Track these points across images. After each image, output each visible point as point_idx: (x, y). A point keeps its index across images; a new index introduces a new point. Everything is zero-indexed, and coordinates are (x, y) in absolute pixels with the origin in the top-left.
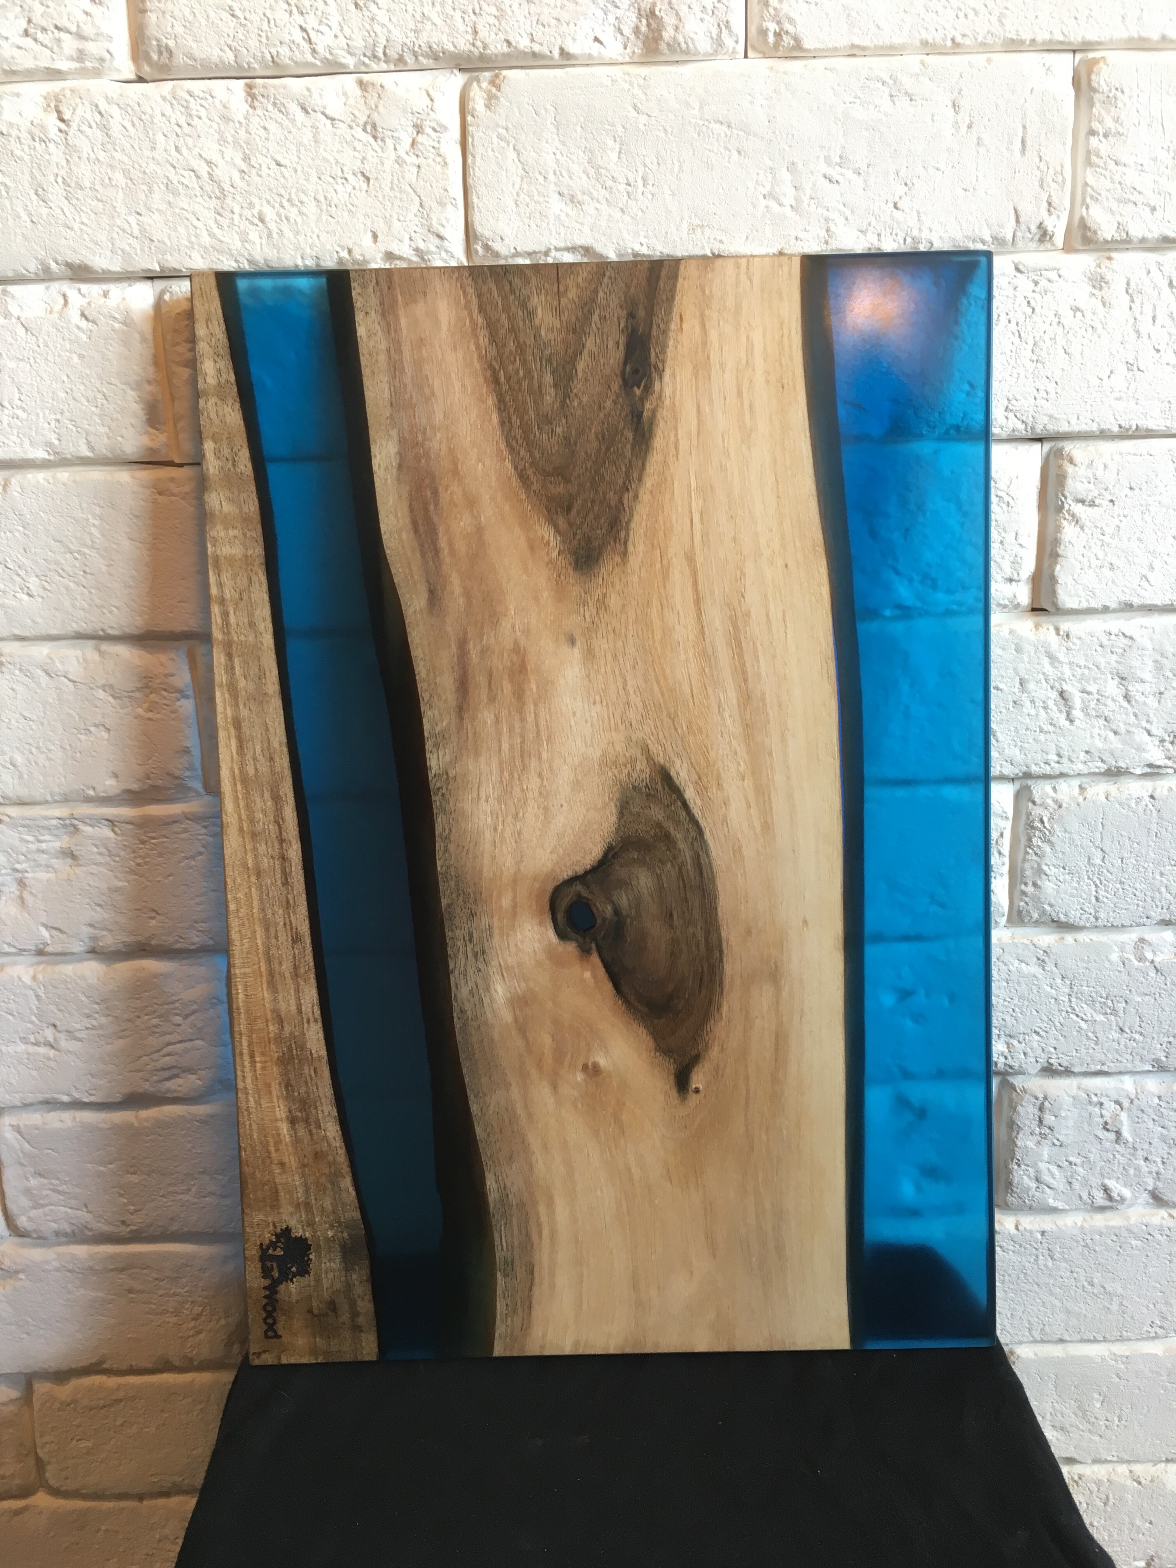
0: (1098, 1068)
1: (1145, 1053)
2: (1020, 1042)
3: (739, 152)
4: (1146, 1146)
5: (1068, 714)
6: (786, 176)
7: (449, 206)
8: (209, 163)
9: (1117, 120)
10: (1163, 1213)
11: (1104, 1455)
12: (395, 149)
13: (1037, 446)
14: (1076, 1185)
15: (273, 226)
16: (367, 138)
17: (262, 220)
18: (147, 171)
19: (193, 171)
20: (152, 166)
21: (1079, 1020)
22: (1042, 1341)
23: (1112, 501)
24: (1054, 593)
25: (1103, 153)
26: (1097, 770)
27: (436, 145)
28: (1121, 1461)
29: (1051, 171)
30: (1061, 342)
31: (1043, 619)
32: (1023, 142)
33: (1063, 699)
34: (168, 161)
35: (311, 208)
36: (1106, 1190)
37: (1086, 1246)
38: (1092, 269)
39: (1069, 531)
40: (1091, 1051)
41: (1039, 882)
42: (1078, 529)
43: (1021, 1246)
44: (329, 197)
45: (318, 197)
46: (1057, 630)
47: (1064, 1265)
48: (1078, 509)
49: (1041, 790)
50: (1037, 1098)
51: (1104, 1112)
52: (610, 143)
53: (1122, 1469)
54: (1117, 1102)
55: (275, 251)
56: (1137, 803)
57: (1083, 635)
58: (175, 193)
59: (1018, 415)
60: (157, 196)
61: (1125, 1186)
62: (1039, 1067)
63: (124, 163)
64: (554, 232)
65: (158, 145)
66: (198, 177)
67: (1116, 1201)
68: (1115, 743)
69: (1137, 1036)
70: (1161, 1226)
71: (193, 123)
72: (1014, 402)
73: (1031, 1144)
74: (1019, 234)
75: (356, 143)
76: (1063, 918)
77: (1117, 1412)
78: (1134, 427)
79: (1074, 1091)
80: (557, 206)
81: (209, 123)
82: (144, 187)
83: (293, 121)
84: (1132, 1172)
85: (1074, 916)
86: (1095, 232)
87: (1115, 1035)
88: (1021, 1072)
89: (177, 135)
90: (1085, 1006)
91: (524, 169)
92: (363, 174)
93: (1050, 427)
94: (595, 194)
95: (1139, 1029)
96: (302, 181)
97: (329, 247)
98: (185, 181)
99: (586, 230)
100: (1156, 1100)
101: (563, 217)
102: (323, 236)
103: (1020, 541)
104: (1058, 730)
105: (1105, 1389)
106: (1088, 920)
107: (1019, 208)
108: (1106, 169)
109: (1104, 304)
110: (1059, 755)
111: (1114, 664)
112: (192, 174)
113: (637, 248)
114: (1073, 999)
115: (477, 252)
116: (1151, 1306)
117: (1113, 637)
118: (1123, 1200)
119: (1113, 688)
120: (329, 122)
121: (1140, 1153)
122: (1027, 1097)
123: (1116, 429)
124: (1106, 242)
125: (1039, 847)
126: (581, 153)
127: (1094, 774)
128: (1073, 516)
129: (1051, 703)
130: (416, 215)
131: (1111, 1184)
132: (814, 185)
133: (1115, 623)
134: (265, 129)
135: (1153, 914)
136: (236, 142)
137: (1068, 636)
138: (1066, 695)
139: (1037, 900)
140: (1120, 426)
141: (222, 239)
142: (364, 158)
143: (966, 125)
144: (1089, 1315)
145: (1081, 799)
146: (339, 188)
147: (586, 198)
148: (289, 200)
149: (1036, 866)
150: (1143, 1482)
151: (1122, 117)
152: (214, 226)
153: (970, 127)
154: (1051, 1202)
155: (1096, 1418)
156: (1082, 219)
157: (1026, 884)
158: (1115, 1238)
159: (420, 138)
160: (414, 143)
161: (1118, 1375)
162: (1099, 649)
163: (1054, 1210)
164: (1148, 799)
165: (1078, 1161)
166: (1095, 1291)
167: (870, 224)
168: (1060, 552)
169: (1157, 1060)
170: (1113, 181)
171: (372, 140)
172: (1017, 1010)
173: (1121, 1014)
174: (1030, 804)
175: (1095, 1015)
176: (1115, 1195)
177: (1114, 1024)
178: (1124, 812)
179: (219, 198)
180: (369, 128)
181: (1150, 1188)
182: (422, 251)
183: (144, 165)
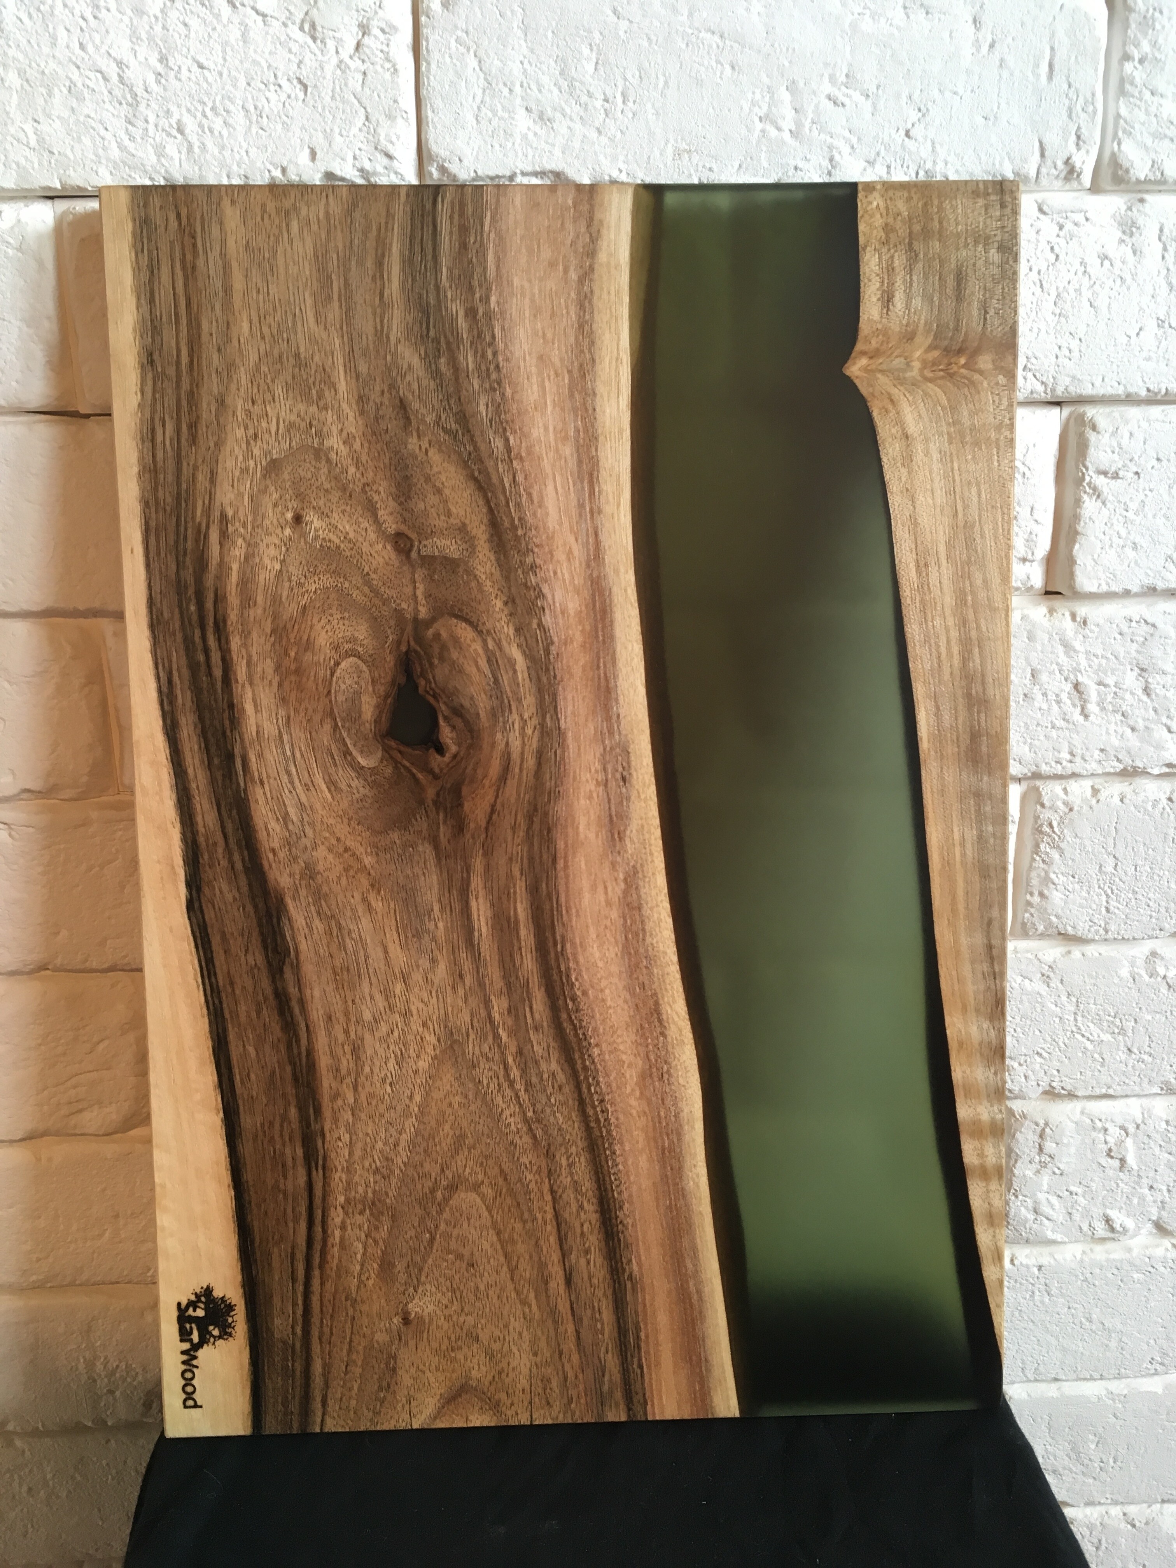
0: (1104, 1091)
1: (1154, 1075)
2: (1020, 1064)
3: (733, 68)
4: (1151, 1174)
5: (1083, 709)
6: (786, 96)
7: (399, 120)
8: (120, 64)
9: (1154, 44)
10: (1167, 1243)
11: (1097, 1497)
12: (337, 52)
13: (1056, 411)
14: (1077, 1216)
15: (193, 139)
16: (304, 38)
17: (181, 131)
18: (46, 71)
19: (101, 72)
20: (52, 65)
21: (1084, 1040)
22: (1036, 1380)
23: (1137, 473)
24: (1072, 575)
25: (1138, 80)
26: (1112, 770)
27: (385, 49)
28: (1115, 1503)
29: (1081, 101)
30: (1086, 294)
31: (1057, 602)
32: (1051, 66)
33: (1078, 692)
34: (70, 60)
35: (239, 119)
36: (1108, 1221)
37: (1086, 1280)
38: (1123, 212)
39: (1089, 506)
40: (1096, 1073)
41: (1046, 892)
42: (1099, 503)
43: (1016, 1281)
44: (260, 107)
45: (246, 105)
46: (1073, 617)
47: (1061, 1300)
48: (1101, 481)
49: (1051, 791)
50: (1037, 1124)
51: (1108, 1138)
52: (586, 51)
53: (1116, 1511)
54: (1122, 1128)
55: (196, 168)
56: (1154, 806)
57: (1101, 622)
58: (81, 99)
59: (1038, 375)
60: (57, 100)
61: (1128, 1216)
62: (1041, 1089)
63: (19, 61)
64: (520, 154)
65: (59, 41)
66: (105, 79)
67: (1118, 1232)
68: (1133, 740)
69: (1146, 1057)
70: (1165, 1258)
71: (100, 16)
72: (1033, 360)
73: (1029, 1173)
74: (1044, 170)
75: (291, 44)
76: (1070, 931)
77: (1113, 1453)
78: (1163, 391)
79: (1077, 1116)
80: (523, 122)
81: (119, 16)
82: (43, 91)
83: (218, 16)
84: (1135, 1201)
85: (1083, 929)
86: (1127, 171)
87: (1122, 1056)
88: (1021, 1096)
89: (82, 30)
90: (1090, 1024)
91: (486, 79)
92: (300, 81)
93: (1072, 389)
94: (568, 110)
95: (1148, 1049)
96: (229, 87)
97: (259, 164)
98: (92, 85)
99: (557, 152)
100: (1164, 1125)
101: (531, 136)
102: (253, 151)
103: (1035, 516)
104: (1071, 726)
105: (1101, 1430)
106: (1097, 932)
107: (1044, 141)
108: (1141, 100)
109: (1135, 253)
110: (1072, 754)
111: (1134, 654)
112: (99, 75)
113: (615, 174)
114: (1079, 1018)
115: (431, 174)
116: (1152, 1342)
117: (1134, 624)
118: (1125, 1230)
119: (1131, 680)
120: (261, 18)
121: (1145, 1181)
122: (1027, 1122)
123: (1143, 393)
124: (1138, 181)
125: (1047, 853)
126: (553, 63)
127: (1108, 774)
128: (1095, 489)
129: (1064, 697)
130: (360, 130)
131: (1113, 1214)
132: (817, 106)
133: (1136, 609)
134: (185, 25)
135: (1167, 926)
136: (151, 39)
137: (1085, 623)
138: (1081, 688)
139: (1043, 911)
140: (1148, 390)
141: (134, 152)
142: (301, 62)
143: (987, 44)
144: (1087, 1353)
145: (1094, 801)
146: (272, 96)
147: (558, 115)
148: (213, 109)
149: (1043, 874)
150: (1138, 1524)
151: (1161, 41)
152: (125, 138)
153: (992, 46)
154: (1050, 1235)
155: (1090, 1460)
156: (1113, 155)
157: (1032, 894)
158: (1115, 1271)
159: (366, 40)
160: (358, 46)
161: (1115, 1415)
162: (1118, 637)
163: (1054, 1242)
164: (1165, 801)
165: (1080, 1190)
166: (1094, 1328)
167: (878, 154)
168: (1079, 529)
169: (1167, 1083)
170: (1147, 113)
171: (310, 41)
172: (1018, 1030)
173: (1130, 1034)
174: (1039, 807)
175: (1102, 1035)
176: (1117, 1226)
177: (1122, 1044)
178: (1140, 815)
179: (131, 105)
180: (307, 27)
181: (1154, 1218)
182: (368, 172)
183: (43, 65)
